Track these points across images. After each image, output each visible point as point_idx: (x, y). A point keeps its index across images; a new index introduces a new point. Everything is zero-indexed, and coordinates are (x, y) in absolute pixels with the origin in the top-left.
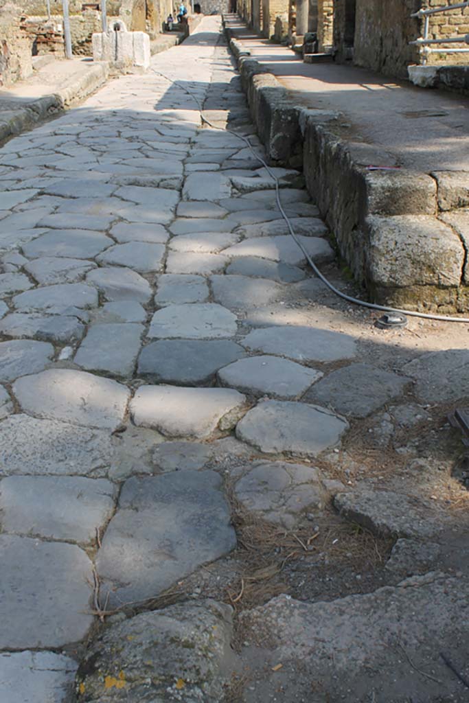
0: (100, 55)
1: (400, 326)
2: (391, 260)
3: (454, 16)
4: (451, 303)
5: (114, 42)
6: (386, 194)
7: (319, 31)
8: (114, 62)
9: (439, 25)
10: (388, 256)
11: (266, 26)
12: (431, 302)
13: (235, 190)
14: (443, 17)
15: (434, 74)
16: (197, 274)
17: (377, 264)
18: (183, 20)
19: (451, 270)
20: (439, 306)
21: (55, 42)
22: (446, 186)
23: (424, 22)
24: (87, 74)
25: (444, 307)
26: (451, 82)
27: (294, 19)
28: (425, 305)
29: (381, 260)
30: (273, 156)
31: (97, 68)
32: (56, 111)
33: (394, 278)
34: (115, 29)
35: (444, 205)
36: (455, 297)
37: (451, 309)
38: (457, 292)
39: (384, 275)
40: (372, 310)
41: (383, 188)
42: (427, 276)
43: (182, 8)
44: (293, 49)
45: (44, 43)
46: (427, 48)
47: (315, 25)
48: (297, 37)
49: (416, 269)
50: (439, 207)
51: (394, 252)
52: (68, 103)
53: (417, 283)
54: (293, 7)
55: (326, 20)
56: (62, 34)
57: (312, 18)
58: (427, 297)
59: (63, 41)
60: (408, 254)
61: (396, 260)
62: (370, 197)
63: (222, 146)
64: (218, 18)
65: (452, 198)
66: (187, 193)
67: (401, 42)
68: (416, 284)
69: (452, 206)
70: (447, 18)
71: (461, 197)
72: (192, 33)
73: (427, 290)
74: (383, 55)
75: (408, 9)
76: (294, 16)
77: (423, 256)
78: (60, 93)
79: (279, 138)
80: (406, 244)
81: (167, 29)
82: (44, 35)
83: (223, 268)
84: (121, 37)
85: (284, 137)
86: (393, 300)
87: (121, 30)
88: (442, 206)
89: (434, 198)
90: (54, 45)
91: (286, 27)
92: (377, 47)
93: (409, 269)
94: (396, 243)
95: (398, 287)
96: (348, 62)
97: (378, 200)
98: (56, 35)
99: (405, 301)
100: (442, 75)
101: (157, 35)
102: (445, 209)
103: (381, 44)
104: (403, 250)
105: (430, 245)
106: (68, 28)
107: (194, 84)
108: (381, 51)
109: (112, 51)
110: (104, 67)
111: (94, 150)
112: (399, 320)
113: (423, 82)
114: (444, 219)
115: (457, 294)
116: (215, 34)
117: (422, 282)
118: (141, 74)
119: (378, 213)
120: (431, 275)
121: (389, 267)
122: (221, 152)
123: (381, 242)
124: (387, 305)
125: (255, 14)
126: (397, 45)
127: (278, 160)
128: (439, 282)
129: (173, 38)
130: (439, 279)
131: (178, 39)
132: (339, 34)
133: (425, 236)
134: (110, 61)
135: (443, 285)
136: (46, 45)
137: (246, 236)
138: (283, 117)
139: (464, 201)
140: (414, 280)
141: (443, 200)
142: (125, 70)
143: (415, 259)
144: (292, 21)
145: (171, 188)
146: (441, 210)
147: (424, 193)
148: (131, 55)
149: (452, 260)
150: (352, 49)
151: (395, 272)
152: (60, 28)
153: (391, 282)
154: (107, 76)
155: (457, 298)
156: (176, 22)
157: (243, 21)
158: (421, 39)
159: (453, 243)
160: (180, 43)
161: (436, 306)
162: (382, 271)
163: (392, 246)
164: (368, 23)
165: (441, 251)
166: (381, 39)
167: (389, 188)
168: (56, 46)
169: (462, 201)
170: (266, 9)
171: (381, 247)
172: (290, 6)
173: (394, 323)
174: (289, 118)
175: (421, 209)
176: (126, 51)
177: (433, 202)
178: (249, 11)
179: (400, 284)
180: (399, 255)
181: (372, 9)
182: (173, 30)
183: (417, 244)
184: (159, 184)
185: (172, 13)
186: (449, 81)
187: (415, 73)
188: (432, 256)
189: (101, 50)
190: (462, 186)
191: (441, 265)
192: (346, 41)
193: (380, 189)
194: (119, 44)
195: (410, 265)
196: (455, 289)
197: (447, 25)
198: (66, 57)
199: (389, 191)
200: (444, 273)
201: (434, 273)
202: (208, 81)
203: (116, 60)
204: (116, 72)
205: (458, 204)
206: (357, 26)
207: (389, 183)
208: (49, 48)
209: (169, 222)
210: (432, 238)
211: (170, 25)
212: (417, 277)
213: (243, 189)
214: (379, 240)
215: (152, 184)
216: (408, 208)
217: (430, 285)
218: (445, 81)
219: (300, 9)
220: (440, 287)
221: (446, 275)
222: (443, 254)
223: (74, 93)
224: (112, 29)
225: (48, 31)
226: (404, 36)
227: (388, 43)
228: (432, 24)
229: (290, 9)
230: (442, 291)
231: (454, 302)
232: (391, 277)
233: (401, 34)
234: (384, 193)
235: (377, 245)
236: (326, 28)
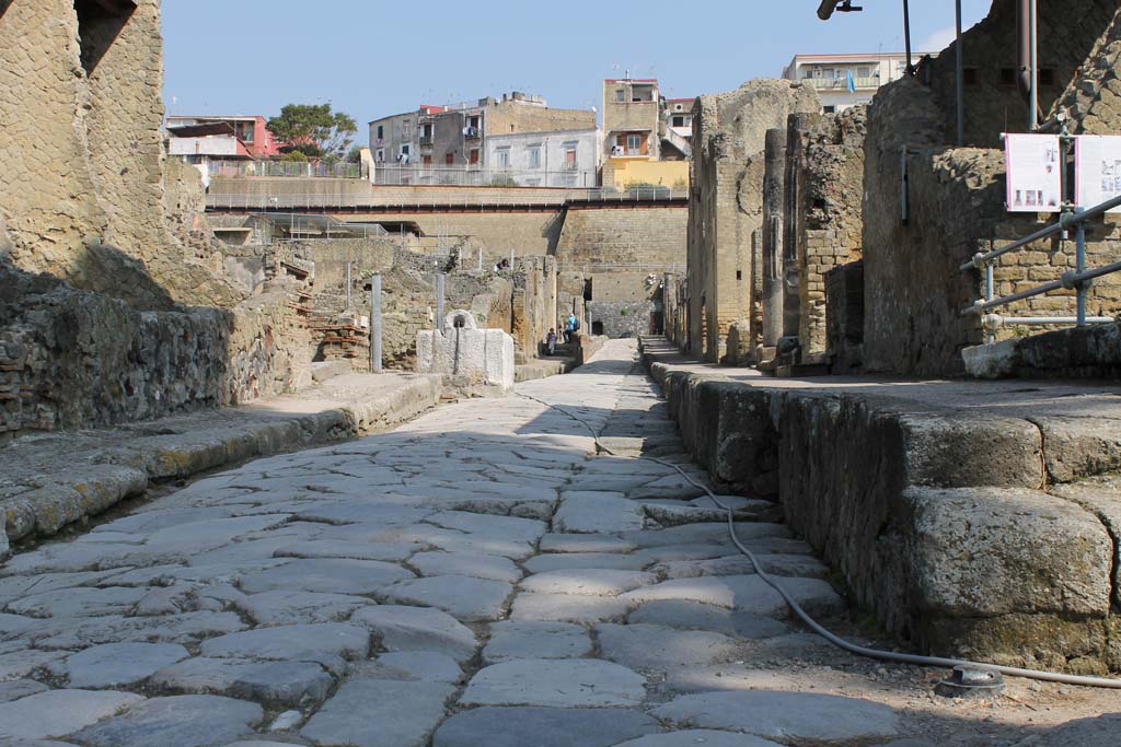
0: (428, 365)
1: (989, 691)
2: (960, 559)
3: (1036, 267)
4: (1094, 652)
5: (454, 346)
6: (942, 447)
7: (803, 331)
8: (451, 377)
9: (1011, 281)
10: (953, 552)
11: (713, 344)
12: (1052, 648)
13: (650, 520)
14: (1017, 269)
15: (1010, 353)
16: (570, 622)
17: (933, 570)
18: (572, 337)
19: (1088, 580)
20: (1068, 659)
21: (353, 344)
22: (1060, 435)
23: (984, 276)
24: (403, 388)
25: (1079, 661)
26: (1044, 360)
27: (760, 323)
28: (1038, 657)
29: (939, 560)
30: (723, 475)
31: (420, 381)
32: (343, 434)
33: (969, 597)
34: (456, 325)
35: (1058, 470)
36: (1101, 638)
37: (1095, 663)
38: (1105, 627)
39: (947, 591)
40: (926, 669)
41: (934, 434)
42: (1038, 592)
43: (573, 319)
44: (757, 369)
45: (336, 343)
46: (994, 316)
47: (794, 323)
48: (765, 350)
49: (1013, 578)
50: (1049, 474)
51: (966, 544)
52: (366, 425)
53: (1017, 608)
54: (757, 304)
55: (815, 312)
56: (367, 331)
57: (790, 313)
58: (1042, 639)
59: (367, 343)
60: (994, 547)
61: (971, 558)
62: (909, 453)
63: (631, 471)
64: (634, 342)
65: (1074, 457)
66: (561, 522)
67: (947, 317)
68: (1018, 611)
69: (1074, 473)
70: (1025, 269)
71: (1092, 455)
72: (588, 360)
73: (1040, 623)
74: (917, 343)
75: (956, 260)
76: (760, 318)
77: (1026, 551)
78: (353, 408)
79: (733, 442)
80: (989, 528)
81: (545, 352)
82: (338, 331)
83: (624, 617)
84: (465, 337)
85: (743, 440)
86: (971, 645)
87: (466, 325)
88: (1055, 472)
89: (1036, 459)
90: (352, 348)
91: (745, 340)
92: (905, 334)
93: (1000, 579)
94: (969, 526)
95: (977, 616)
96: (855, 370)
97: (926, 459)
98: (357, 333)
99: (995, 648)
100: (1025, 352)
101: (528, 359)
102: (1061, 478)
103: (912, 328)
104: (985, 538)
105: (1039, 531)
106: (378, 322)
107: (586, 410)
108: (912, 340)
109: (447, 360)
110: (434, 382)
111: (397, 470)
112: (985, 677)
113: (992, 369)
114: (1061, 493)
115: (1106, 634)
116: (627, 363)
117: (1029, 605)
118: (496, 397)
119: (927, 484)
120: (1047, 590)
121: (958, 574)
122: (628, 478)
123: (938, 524)
124: (959, 656)
125: (695, 329)
126: (939, 323)
127: (730, 483)
128: (1065, 606)
129: (556, 363)
130: (1064, 598)
131: (563, 366)
132: (837, 327)
133: (1026, 514)
134: (443, 374)
135: (1073, 611)
136: (338, 347)
137: (670, 574)
138: (740, 405)
139: (1098, 463)
140: (1010, 601)
141: (1055, 462)
142: (469, 390)
143: (1011, 557)
144: (757, 327)
145: (532, 518)
146: (1052, 481)
147: (1016, 444)
148: (480, 365)
149: (1088, 558)
150: (861, 346)
151: (970, 583)
152: (365, 321)
153: (964, 606)
154: (437, 398)
155: (1107, 642)
156: (561, 341)
157: (675, 344)
158: (982, 301)
159: (1085, 525)
160: (567, 371)
161: (1063, 658)
162: (945, 582)
163: (962, 532)
164: (885, 300)
165: (1064, 540)
166: (911, 320)
167: (947, 434)
168: (356, 350)
169: (1094, 463)
170: (712, 318)
171: (938, 535)
172: (752, 303)
173: (976, 683)
174: (752, 407)
175: (1013, 477)
176: (472, 359)
177: (1035, 464)
178: (684, 328)
179: (982, 609)
180: (976, 549)
181: (892, 275)
182: (556, 354)
183: (1011, 528)
184: (510, 510)
185: (555, 327)
186: (1040, 358)
187: (975, 358)
188: (1046, 551)
189: (430, 357)
190: (1091, 435)
191: (1065, 570)
192: (848, 336)
193: (928, 437)
194: (461, 348)
195: (1000, 570)
196: (1100, 622)
197: (1025, 282)
198: (371, 369)
199: (946, 441)
200: (1072, 586)
201: (1053, 586)
202: (613, 407)
203: (454, 373)
204: (454, 392)
205: (1088, 470)
206: (868, 306)
207: (947, 426)
208: (343, 352)
209: (522, 557)
210: (1042, 517)
211: (551, 346)
212: (1018, 594)
213: (667, 519)
214: (933, 521)
215: (496, 510)
216: (987, 475)
217: (1045, 611)
218: (1032, 361)
219: (768, 305)
220: (1070, 616)
221: (1078, 589)
222: (1069, 546)
223: (377, 413)
224: (451, 324)
225: (344, 324)
226: (951, 305)
227: (924, 324)
228: (999, 280)
229: (753, 309)
230: (1073, 625)
231: (1101, 650)
232: (962, 594)
233: (945, 303)
234: (937, 445)
235: (929, 531)
236: (813, 324)
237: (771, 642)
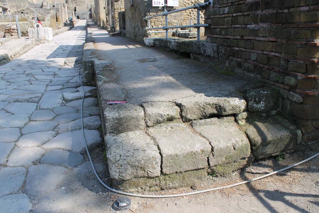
0: (32, 36)
1: (126, 209)
2: (118, 166)
3: (159, 19)
4: (157, 185)
5: (37, 32)
6: (116, 122)
7: (115, 25)
8: (37, 39)
9: (154, 22)
10: (116, 164)
11: (100, 23)
12: (145, 186)
13: (64, 101)
14: (155, 19)
15: (153, 42)
16: (22, 166)
17: (111, 169)
18: (71, 21)
19: (154, 168)
20: (150, 188)
21: (12, 32)
22: (149, 113)
23: (148, 21)
24: (23, 45)
25: (153, 188)
26: (160, 44)
27: (107, 20)
28: (142, 188)
29: (113, 167)
31: (29, 42)
32: (6, 61)
33: (122, 176)
34: (37, 27)
35: (149, 123)
36: (159, 182)
37: (157, 188)
38: (159, 179)
39: (115, 175)
40: (112, 193)
42: (141, 173)
43: (71, 17)
44: (108, 31)
45: (8, 33)
46: (150, 31)
47: (113, 23)
48: (109, 27)
49: (134, 169)
50: (147, 125)
51: (120, 162)
52: (13, 57)
53: (135, 177)
54: (107, 16)
55: (117, 21)
56: (16, 29)
57: (113, 20)
58: (142, 184)
59: (17, 31)
60: (128, 162)
61: (121, 166)
62: (106, 124)
63: (67, 76)
64: (85, 20)
65: (153, 119)
66: (40, 105)
67: (141, 29)
68: (136, 178)
69: (153, 123)
70: (157, 19)
71: (158, 118)
72: (75, 26)
73: (142, 180)
74: (136, 34)
75: (142, 16)
76: (107, 19)
77: (137, 163)
78: (8, 54)
79: (86, 73)
80: (126, 156)
81: (65, 25)
82: (8, 30)
83: (40, 159)
84: (40, 29)
85: (88, 73)
86: (123, 187)
87: (39, 27)
88: (148, 124)
89: (143, 121)
90: (12, 34)
91: (105, 23)
92: (133, 30)
93: (130, 170)
94: (121, 156)
95: (124, 181)
96: (125, 36)
97: (112, 125)
98: (13, 30)
99: (130, 187)
100: (156, 42)
101: (61, 27)
102: (150, 126)
103: (135, 29)
104: (125, 160)
105: (140, 156)
106: (18, 26)
107: (68, 46)
108: (135, 32)
109: (36, 35)
110: (32, 41)
111: (8, 82)
112: (125, 204)
113: (149, 44)
114: (149, 133)
115: (160, 180)
116: (83, 26)
117: (139, 176)
118: (48, 43)
119: (112, 132)
120: (143, 172)
121: (118, 170)
122: (65, 79)
123: (112, 155)
124: (120, 190)
125: (97, 19)
126: (139, 30)
127: (87, 83)
128: (148, 176)
129: (67, 28)
130: (148, 174)
131: (69, 28)
132: (121, 26)
133: (137, 150)
134: (35, 39)
135: (151, 177)
136: (9, 33)
137: (59, 132)
138: (87, 64)
139: (160, 121)
140: (133, 176)
141: (148, 121)
142: (42, 42)
143: (133, 165)
144: (107, 21)
145: (34, 102)
146: (148, 126)
147: (137, 119)
148: (44, 36)
149: (154, 162)
150: (125, 31)
151: (122, 173)
152: (15, 27)
153: (120, 179)
154: (34, 45)
155: (160, 182)
156: (69, 22)
157: (94, 21)
158: (147, 28)
159: (154, 153)
160: (70, 30)
161: (149, 188)
162: (115, 173)
163: (118, 158)
164: (129, 22)
165: (147, 158)
166: (134, 28)
167: (117, 118)
168: (13, 34)
169: (159, 121)
170: (99, 17)
171: (112, 159)
172: (106, 16)
173: (123, 207)
174: (90, 65)
175: (137, 127)
176: (42, 34)
177: (143, 123)
178: (95, 18)
179: (125, 179)
180: (122, 163)
181: (130, 17)
182: (68, 25)
183: (133, 156)
184: (29, 100)
185: (68, 19)
186: (159, 44)
187: (147, 41)
188: (143, 162)
189: (32, 35)
190: (158, 112)
191: (148, 167)
192: (123, 28)
193: (112, 119)
194: (39, 32)
195: (130, 168)
196: (158, 178)
197: (157, 22)
198: (19, 38)
199: (117, 120)
200: (150, 171)
201: (145, 171)
202: (74, 45)
203: (38, 38)
204: (38, 43)
205: (157, 122)
206: (126, 23)
207: (117, 115)
208: (10, 35)
209: (23, 126)
210: (141, 150)
211: (67, 24)
212: (135, 174)
213: (68, 100)
214: (110, 154)
215: (25, 101)
217: (143, 177)
218: (157, 44)
219: (109, 17)
221: (152, 171)
222: (149, 160)
223: (16, 53)
224: (36, 27)
225: (9, 28)
226: (142, 26)
227: (137, 29)
228: (151, 22)
229: (106, 17)
230: (151, 180)
231: (158, 184)
232: (120, 175)
233: (141, 26)
234: (114, 121)
235: (109, 158)
236: (117, 23)
237: (76, 170)
